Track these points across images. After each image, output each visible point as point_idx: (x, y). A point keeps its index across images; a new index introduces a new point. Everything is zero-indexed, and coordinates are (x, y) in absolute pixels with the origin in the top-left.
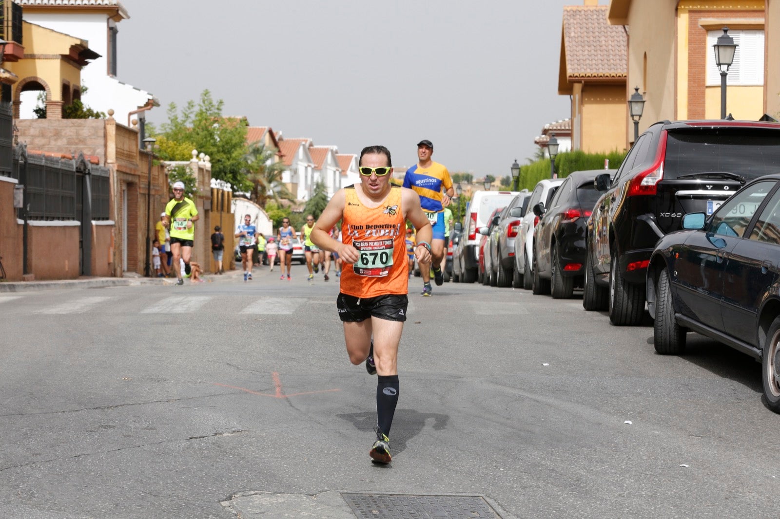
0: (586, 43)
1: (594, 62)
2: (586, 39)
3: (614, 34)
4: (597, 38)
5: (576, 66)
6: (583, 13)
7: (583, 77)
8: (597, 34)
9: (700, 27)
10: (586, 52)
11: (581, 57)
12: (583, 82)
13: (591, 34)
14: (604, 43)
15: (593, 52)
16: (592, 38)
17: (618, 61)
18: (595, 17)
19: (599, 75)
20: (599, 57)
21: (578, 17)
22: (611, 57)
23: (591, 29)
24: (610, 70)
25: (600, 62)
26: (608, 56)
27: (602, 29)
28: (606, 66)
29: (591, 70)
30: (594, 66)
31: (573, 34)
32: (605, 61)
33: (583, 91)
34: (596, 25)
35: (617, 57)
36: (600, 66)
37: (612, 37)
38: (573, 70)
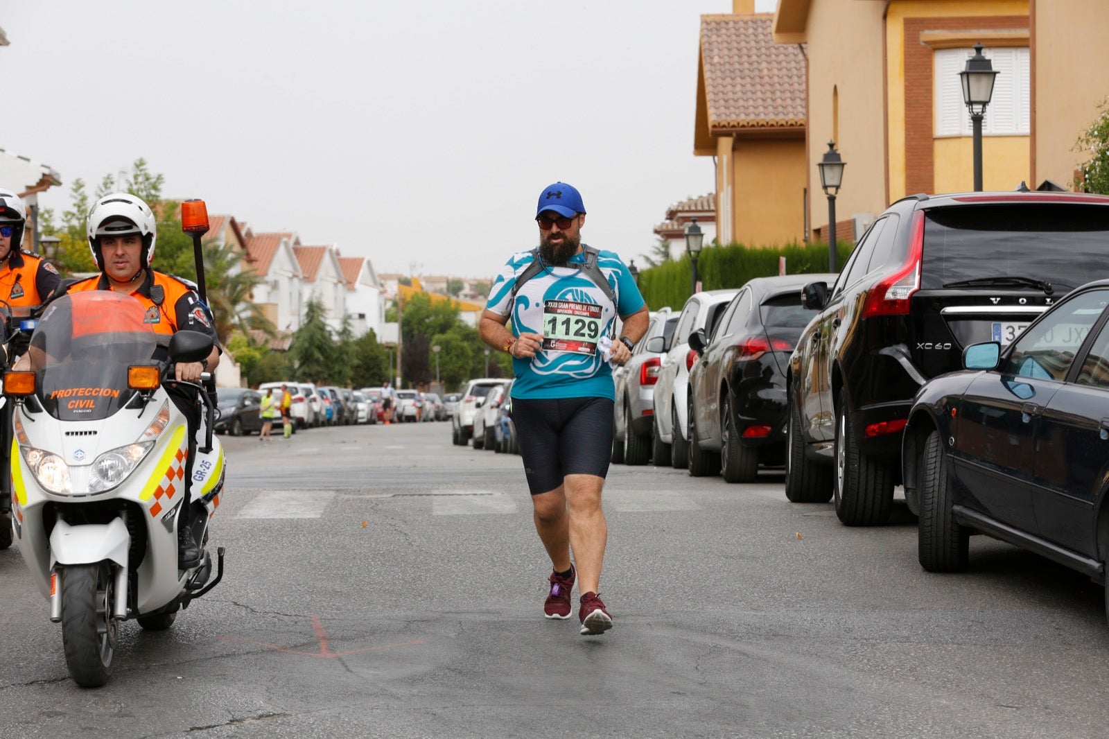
0: (738, 73)
1: (751, 103)
2: (737, 66)
3: (782, 57)
4: (755, 65)
5: (723, 110)
6: (731, 24)
7: (734, 126)
8: (754, 58)
10: (738, 88)
11: (730, 95)
12: (734, 134)
13: (745, 58)
14: (765, 72)
15: (749, 87)
16: (746, 65)
17: (789, 102)
18: (751, 31)
19: (760, 124)
20: (759, 94)
21: (724, 31)
22: (778, 94)
23: (745, 51)
24: (777, 115)
25: (760, 102)
26: (773, 93)
27: (763, 50)
28: (771, 109)
29: (747, 115)
30: (751, 109)
31: (716, 59)
32: (769, 101)
33: (734, 149)
34: (753, 44)
35: (788, 94)
36: (761, 109)
37: (779, 63)
38: (718, 115)
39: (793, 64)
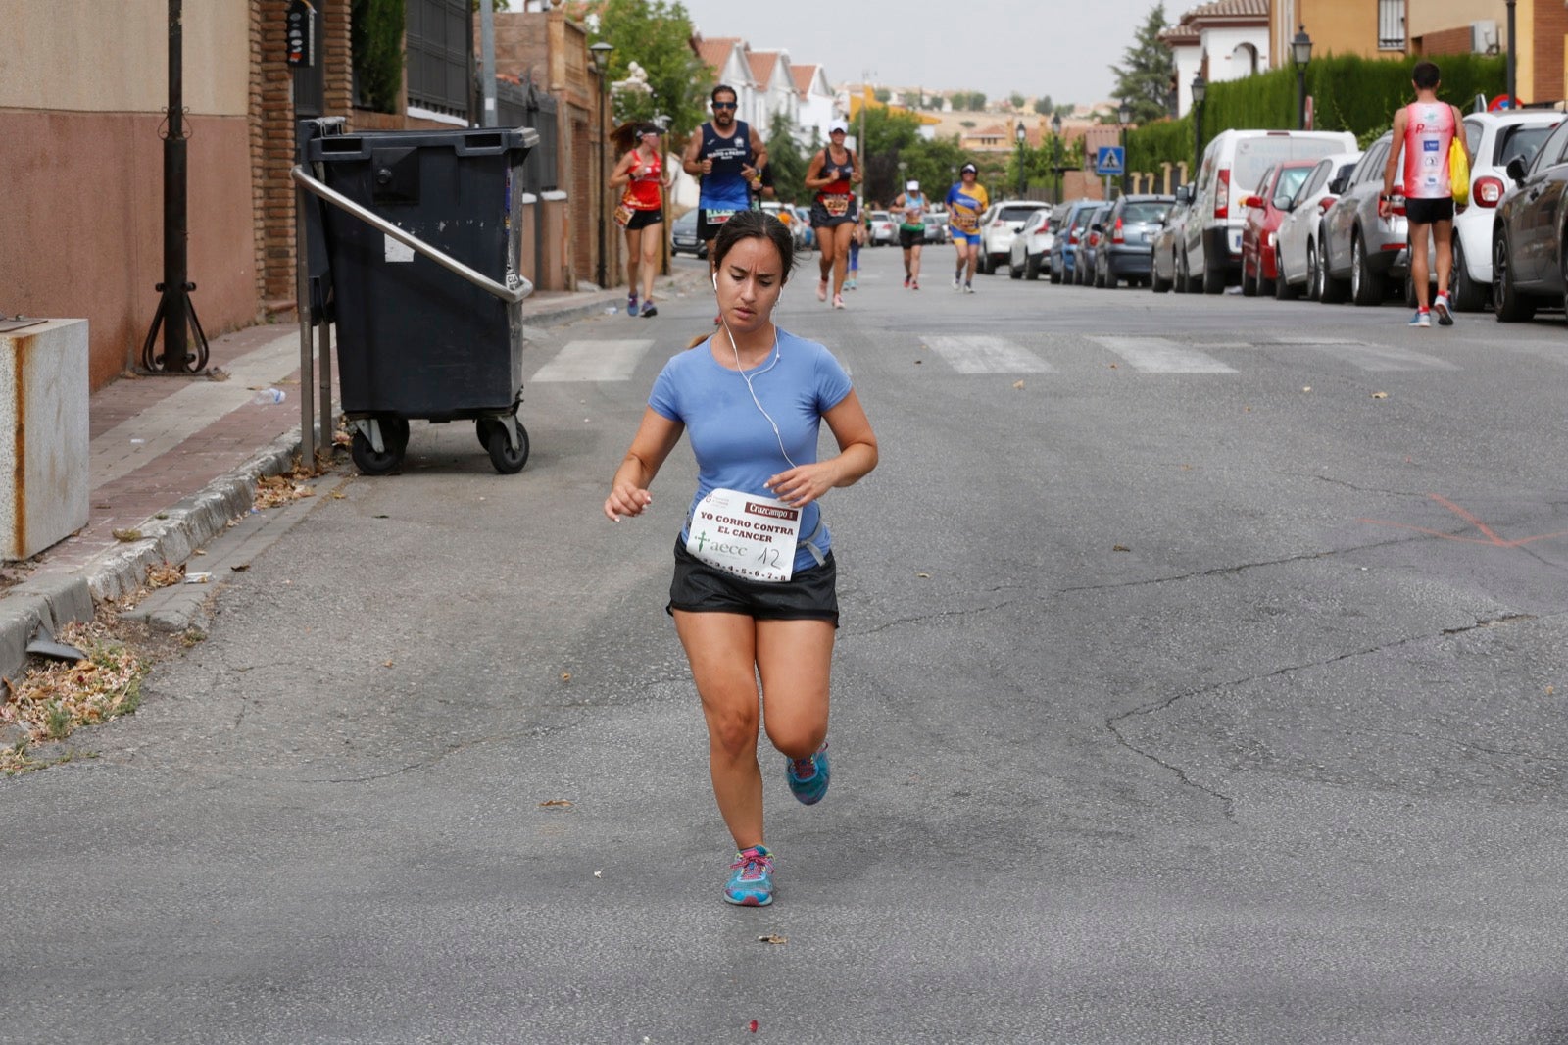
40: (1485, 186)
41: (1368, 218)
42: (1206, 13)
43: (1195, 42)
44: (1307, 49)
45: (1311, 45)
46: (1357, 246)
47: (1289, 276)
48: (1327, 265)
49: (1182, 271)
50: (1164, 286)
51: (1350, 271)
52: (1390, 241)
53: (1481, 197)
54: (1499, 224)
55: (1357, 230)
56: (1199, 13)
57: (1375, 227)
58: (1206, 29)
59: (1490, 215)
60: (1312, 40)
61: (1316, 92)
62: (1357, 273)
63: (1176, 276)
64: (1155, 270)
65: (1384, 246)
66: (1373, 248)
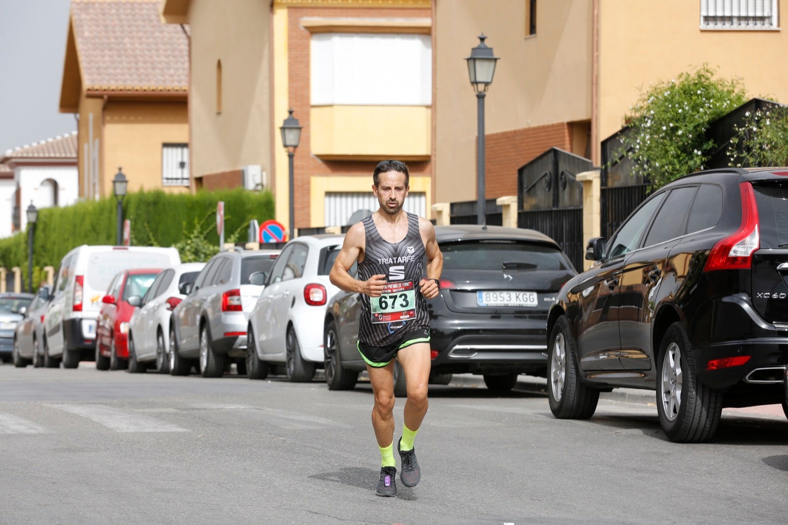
0: (106, 46)
1: (118, 71)
2: (105, 40)
4: (120, 40)
5: (95, 76)
6: (97, 6)
7: (105, 90)
8: (119, 34)
9: (303, 29)
10: (107, 58)
11: (101, 64)
12: (106, 97)
13: (111, 34)
14: (128, 46)
15: (116, 58)
16: (112, 40)
17: (150, 71)
18: (114, 11)
19: (127, 89)
20: (125, 64)
21: (91, 11)
22: (141, 64)
23: (110, 28)
24: (141, 81)
25: (126, 71)
26: (136, 63)
27: (126, 28)
28: (135, 76)
29: (116, 80)
30: (119, 77)
31: (87, 34)
32: (133, 70)
33: (105, 109)
34: (117, 22)
35: (149, 65)
36: (127, 76)
37: (140, 38)
38: (93, 81)
39: (151, 40)
40: (312, 290)
41: (214, 313)
42: (19, 155)
43: (9, 177)
44: (124, 184)
45: (126, 182)
46: (204, 334)
47: (139, 355)
48: (176, 348)
49: (42, 351)
50: (24, 362)
51: (198, 351)
52: (231, 330)
53: (309, 298)
54: (330, 318)
55: (204, 321)
56: (14, 155)
57: (219, 320)
58: (19, 167)
59: (321, 312)
60: (128, 178)
61: (132, 217)
62: (204, 353)
63: (35, 355)
64: (16, 350)
65: (226, 334)
66: (217, 335)
